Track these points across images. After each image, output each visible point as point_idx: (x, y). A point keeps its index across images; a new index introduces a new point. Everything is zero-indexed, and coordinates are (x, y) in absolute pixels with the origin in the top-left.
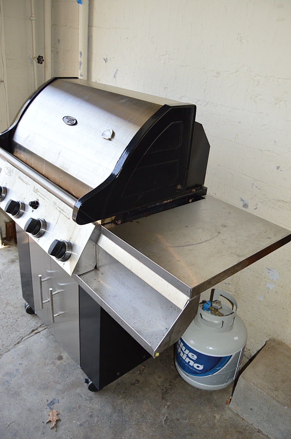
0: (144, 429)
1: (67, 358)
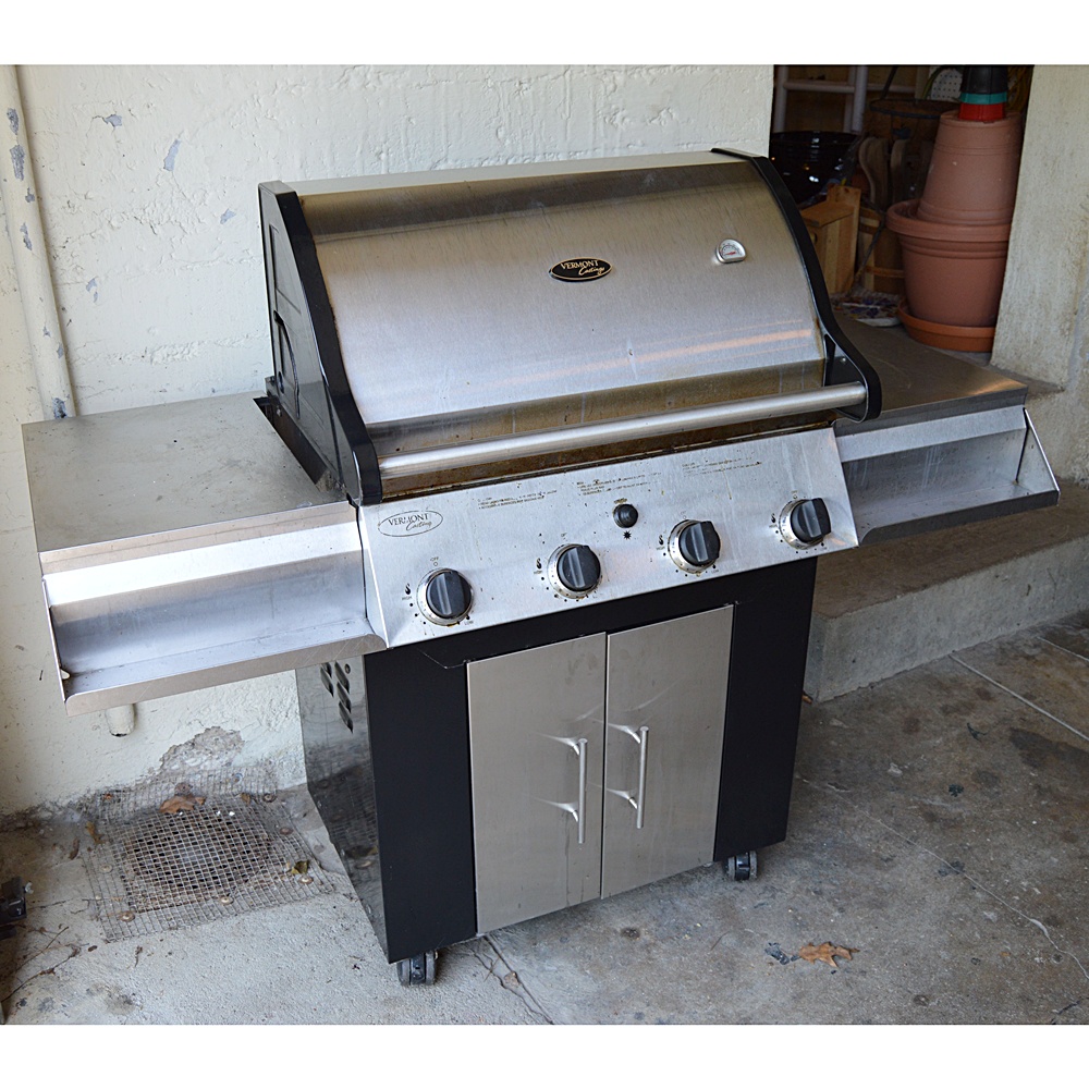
0: (856, 819)
1: (635, 919)
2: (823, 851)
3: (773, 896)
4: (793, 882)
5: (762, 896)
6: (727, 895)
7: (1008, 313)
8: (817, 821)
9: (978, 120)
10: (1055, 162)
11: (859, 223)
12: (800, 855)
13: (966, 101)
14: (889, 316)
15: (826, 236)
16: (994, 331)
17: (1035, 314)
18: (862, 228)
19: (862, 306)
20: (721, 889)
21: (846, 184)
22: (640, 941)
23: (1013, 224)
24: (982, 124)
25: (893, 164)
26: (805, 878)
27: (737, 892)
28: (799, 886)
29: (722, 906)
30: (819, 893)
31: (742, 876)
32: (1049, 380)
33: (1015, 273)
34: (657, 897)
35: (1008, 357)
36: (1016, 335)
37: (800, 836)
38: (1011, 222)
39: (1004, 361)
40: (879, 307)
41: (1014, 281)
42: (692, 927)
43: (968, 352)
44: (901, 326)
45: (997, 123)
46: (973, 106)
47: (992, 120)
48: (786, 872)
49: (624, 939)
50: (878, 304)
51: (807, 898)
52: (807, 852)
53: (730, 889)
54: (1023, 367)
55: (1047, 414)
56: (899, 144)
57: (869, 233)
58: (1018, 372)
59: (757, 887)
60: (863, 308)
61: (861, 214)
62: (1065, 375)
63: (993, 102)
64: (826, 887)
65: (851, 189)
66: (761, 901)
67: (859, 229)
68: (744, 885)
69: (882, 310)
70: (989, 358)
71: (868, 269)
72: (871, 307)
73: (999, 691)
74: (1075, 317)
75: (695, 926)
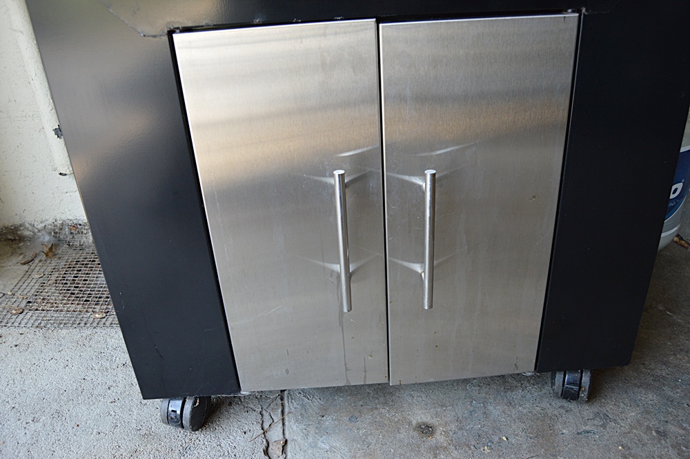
1: (437, 415)
2: (676, 387)
3: (604, 426)
4: (632, 414)
5: (590, 423)
6: (549, 412)
8: (675, 355)
12: (648, 387)
20: (545, 404)
22: (432, 441)
26: (648, 412)
27: (563, 411)
28: (638, 421)
29: (539, 423)
30: (662, 434)
31: (569, 395)
34: (471, 397)
37: (652, 366)
42: (496, 439)
48: (626, 401)
49: (415, 434)
51: (645, 437)
52: (657, 384)
53: (555, 406)
59: (588, 411)
64: (672, 428)
66: (588, 428)
68: (572, 405)
75: (500, 439)
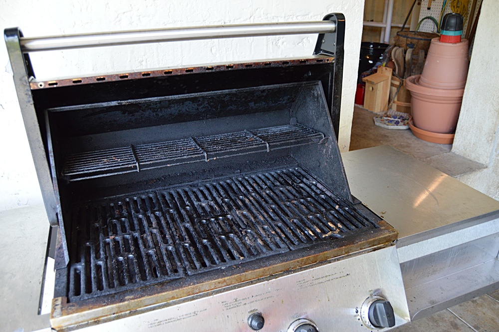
7: (461, 130)
9: (449, 43)
10: (487, 64)
11: (391, 83)
13: (444, 34)
14: (404, 125)
15: (377, 88)
16: (454, 136)
17: (474, 132)
18: (392, 85)
19: (392, 119)
21: (385, 66)
23: (465, 90)
24: (451, 45)
25: (406, 59)
32: (480, 162)
33: (465, 113)
35: (460, 149)
36: (464, 140)
38: (464, 88)
39: (458, 151)
40: (399, 120)
41: (465, 116)
43: (440, 144)
44: (409, 129)
45: (458, 44)
46: (447, 36)
47: (456, 43)
50: (399, 118)
54: (467, 155)
55: (479, 178)
56: (409, 51)
57: (395, 87)
58: (465, 156)
60: (393, 120)
61: (392, 79)
62: (488, 161)
63: (456, 35)
65: (388, 68)
67: (391, 85)
69: (401, 122)
70: (451, 148)
71: (394, 102)
72: (396, 120)
73: (462, 323)
74: (494, 135)
